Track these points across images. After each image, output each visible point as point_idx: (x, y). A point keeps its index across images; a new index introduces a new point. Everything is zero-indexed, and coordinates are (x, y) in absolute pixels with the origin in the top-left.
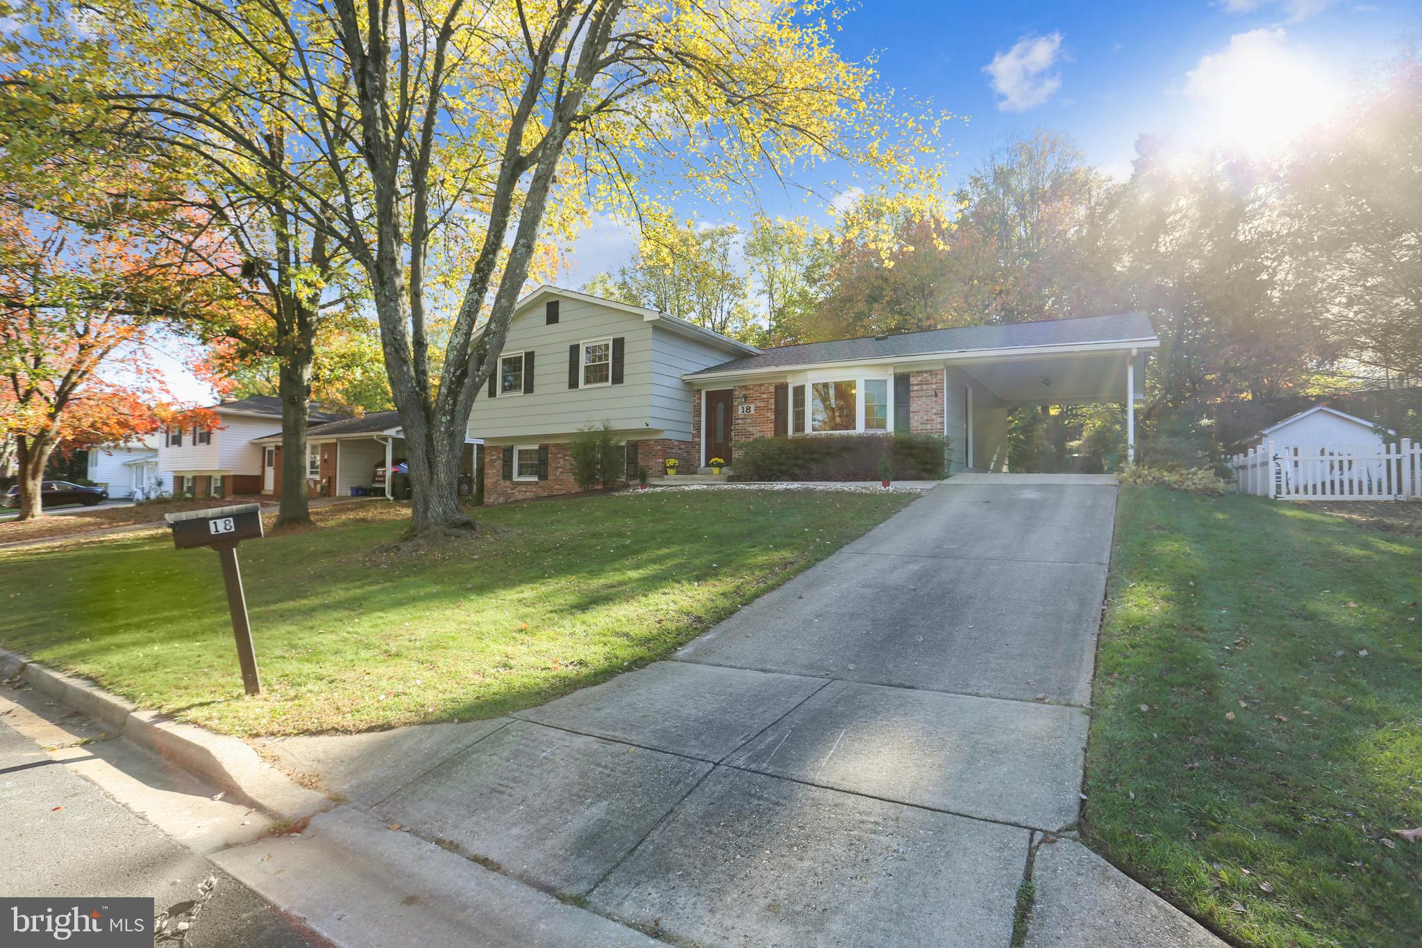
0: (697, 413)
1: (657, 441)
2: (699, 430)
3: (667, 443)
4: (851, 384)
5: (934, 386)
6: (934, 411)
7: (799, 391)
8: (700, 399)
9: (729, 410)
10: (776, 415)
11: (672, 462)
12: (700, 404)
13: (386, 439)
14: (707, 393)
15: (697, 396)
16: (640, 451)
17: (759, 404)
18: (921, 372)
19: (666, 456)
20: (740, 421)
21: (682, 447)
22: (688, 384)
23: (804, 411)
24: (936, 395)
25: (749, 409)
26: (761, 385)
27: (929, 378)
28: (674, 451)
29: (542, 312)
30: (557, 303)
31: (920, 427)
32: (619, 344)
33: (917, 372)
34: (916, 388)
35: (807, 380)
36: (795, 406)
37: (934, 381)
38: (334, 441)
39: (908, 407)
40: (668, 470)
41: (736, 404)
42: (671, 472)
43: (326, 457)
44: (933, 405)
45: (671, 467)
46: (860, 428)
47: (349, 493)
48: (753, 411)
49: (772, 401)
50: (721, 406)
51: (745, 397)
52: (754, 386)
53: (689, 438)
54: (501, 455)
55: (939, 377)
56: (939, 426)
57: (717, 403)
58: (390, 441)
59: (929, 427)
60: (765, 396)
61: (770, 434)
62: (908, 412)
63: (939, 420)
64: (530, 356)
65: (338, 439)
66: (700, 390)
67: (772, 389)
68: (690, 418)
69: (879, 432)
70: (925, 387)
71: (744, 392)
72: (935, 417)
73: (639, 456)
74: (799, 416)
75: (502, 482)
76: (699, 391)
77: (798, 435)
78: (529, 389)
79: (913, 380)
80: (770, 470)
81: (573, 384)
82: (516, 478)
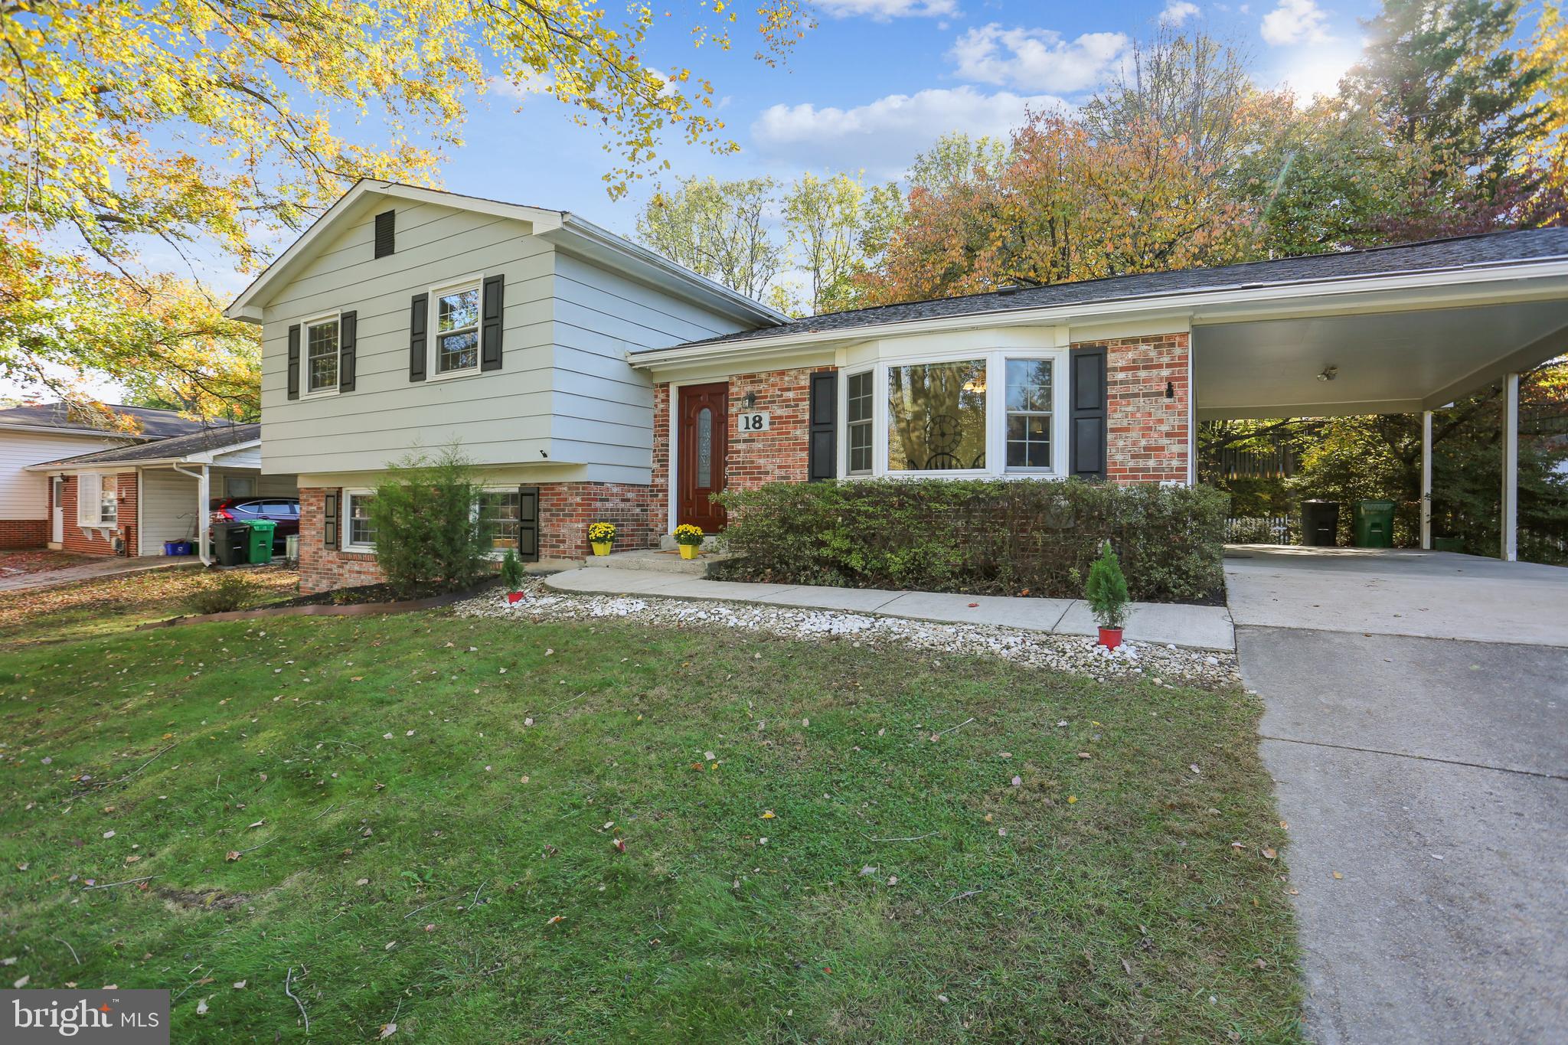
0: (662, 429)
1: (574, 486)
2: (663, 461)
3: (594, 489)
4: (976, 369)
5: (1165, 373)
6: (1165, 428)
7: (862, 384)
8: (666, 401)
9: (721, 423)
10: (812, 435)
11: (601, 528)
12: (666, 411)
13: (198, 469)
14: (682, 390)
15: (662, 396)
16: (543, 505)
17: (779, 412)
18: (1135, 341)
19: (591, 519)
20: (741, 446)
21: (630, 495)
22: (644, 372)
23: (869, 426)
24: (1170, 393)
25: (758, 421)
26: (782, 373)
27: (1153, 354)
28: (609, 505)
29: (368, 233)
30: (391, 215)
31: (1131, 464)
32: (494, 288)
33: (1124, 342)
34: (1121, 376)
35: (877, 360)
36: (853, 414)
37: (1166, 360)
38: (133, 470)
39: (1102, 420)
40: (595, 545)
41: (732, 410)
42: (598, 548)
43: (124, 495)
44: (1160, 414)
45: (598, 540)
46: (996, 468)
47: (161, 550)
48: (766, 427)
49: (806, 405)
50: (706, 415)
51: (752, 398)
52: (769, 374)
53: (646, 478)
54: (323, 504)
55: (1178, 351)
56: (1175, 463)
57: (700, 409)
58: (206, 470)
59: (1152, 463)
60: (791, 395)
61: (800, 474)
62: (1102, 430)
63: (1176, 448)
64: (350, 320)
65: (137, 467)
66: (667, 385)
67: (805, 381)
68: (648, 439)
69: (1035, 475)
70: (1142, 374)
71: (749, 388)
72: (1164, 441)
73: (542, 515)
74: (861, 436)
75: (324, 553)
76: (665, 386)
77: (859, 478)
78: (349, 384)
79: (1113, 359)
80: (797, 558)
81: (417, 373)
82: (347, 546)
